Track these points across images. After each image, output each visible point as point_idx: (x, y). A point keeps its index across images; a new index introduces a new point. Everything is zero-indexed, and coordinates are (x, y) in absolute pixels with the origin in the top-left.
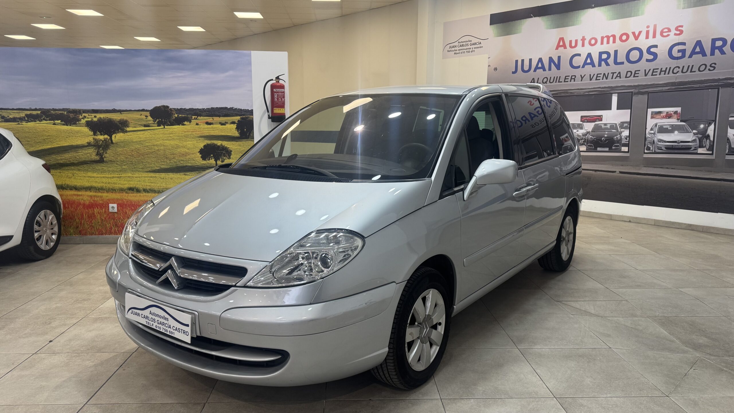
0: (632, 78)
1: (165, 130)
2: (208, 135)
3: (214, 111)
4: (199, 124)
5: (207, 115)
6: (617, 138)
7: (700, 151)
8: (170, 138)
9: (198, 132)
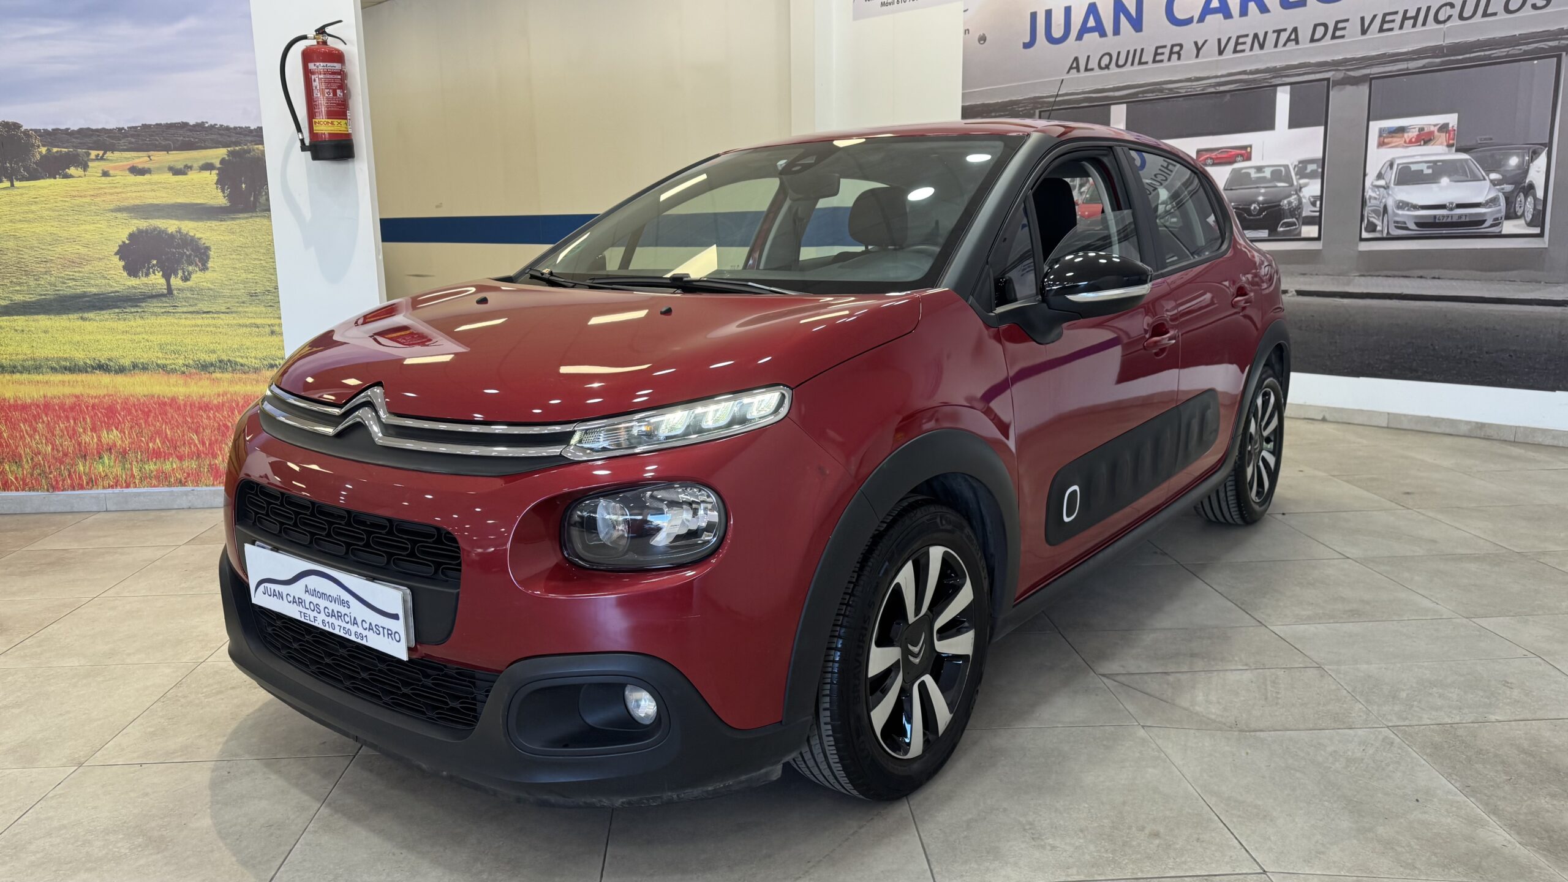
0: (1328, 40)
1: (14, 192)
2: (139, 205)
3: (152, 136)
4: (111, 172)
5: (130, 146)
6: (1290, 203)
7: (1509, 227)
8: (32, 216)
9: (109, 197)
